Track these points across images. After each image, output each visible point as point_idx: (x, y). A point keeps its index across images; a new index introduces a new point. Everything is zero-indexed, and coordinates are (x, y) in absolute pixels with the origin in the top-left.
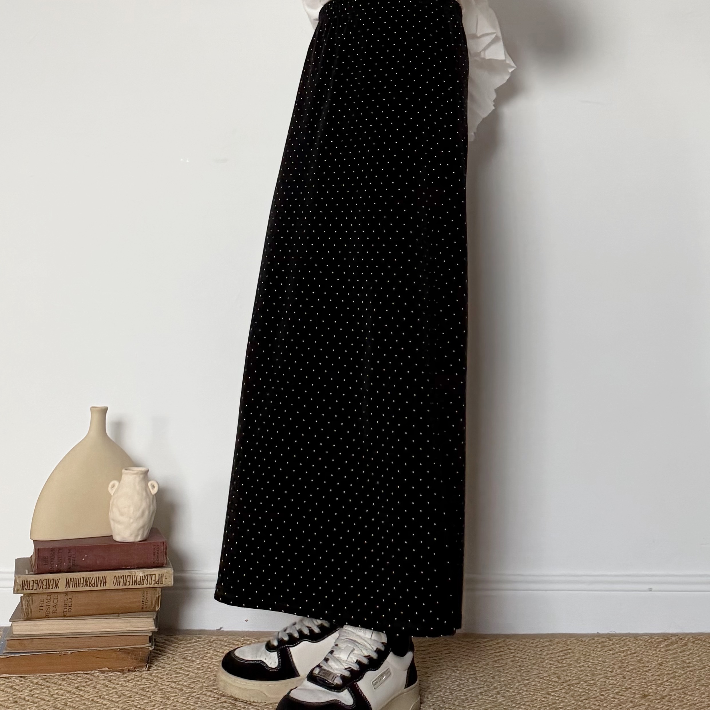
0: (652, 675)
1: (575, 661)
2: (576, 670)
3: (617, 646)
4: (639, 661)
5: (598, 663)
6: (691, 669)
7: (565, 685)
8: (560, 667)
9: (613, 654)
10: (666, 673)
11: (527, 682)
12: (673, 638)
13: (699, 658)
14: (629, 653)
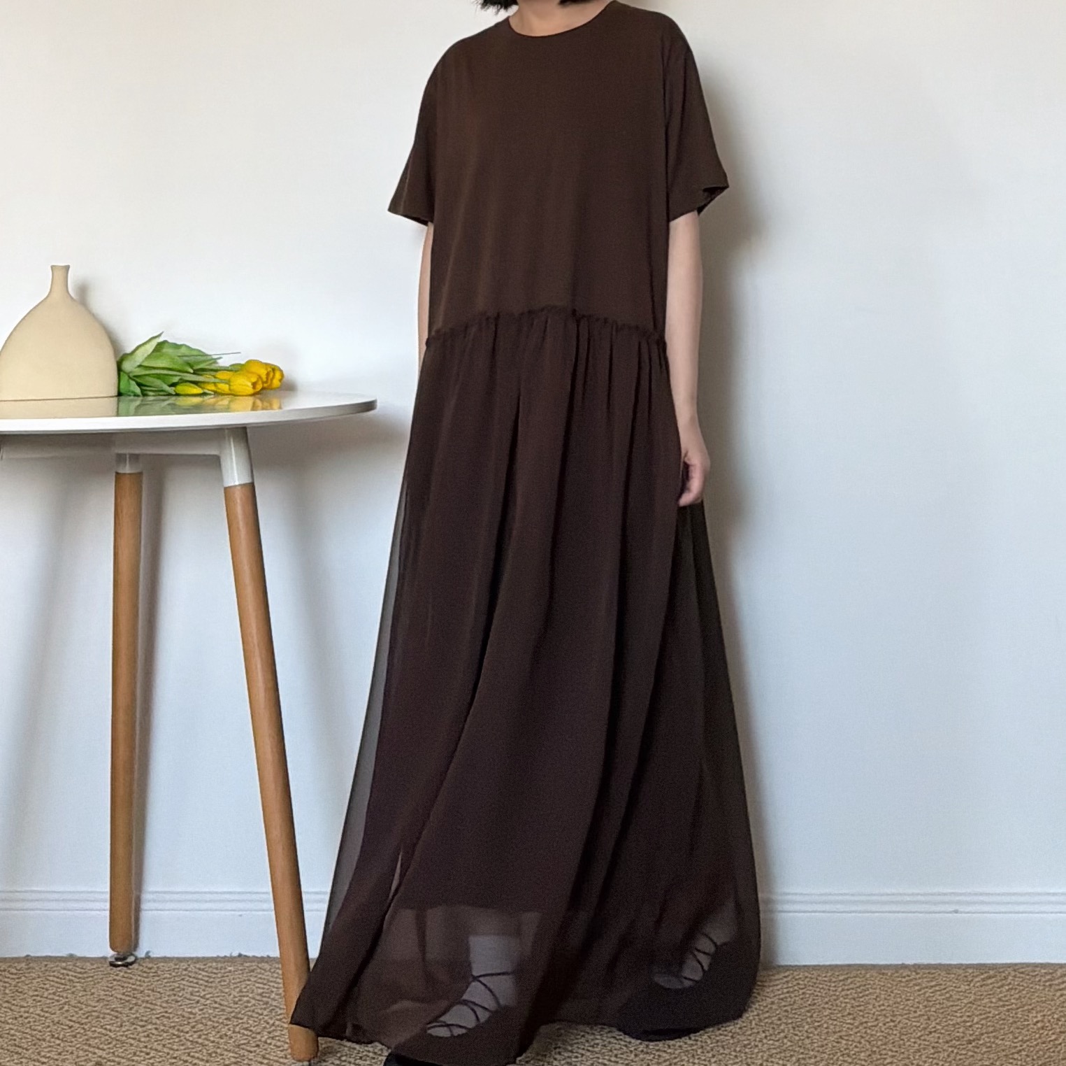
0: (961, 1017)
1: (876, 999)
2: (874, 1010)
3: (925, 980)
4: (948, 999)
5: (901, 1001)
6: (1007, 1008)
7: (861, 1028)
8: (858, 1006)
9: (919, 990)
10: (978, 1013)
11: (816, 1024)
12: (992, 973)
13: (1017, 996)
14: (937, 988)
